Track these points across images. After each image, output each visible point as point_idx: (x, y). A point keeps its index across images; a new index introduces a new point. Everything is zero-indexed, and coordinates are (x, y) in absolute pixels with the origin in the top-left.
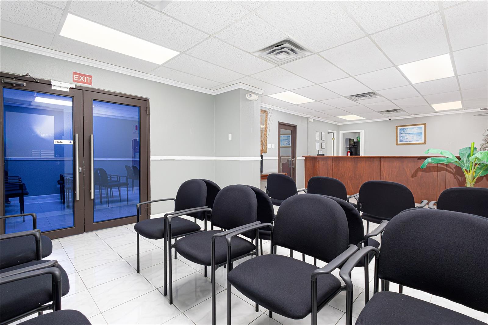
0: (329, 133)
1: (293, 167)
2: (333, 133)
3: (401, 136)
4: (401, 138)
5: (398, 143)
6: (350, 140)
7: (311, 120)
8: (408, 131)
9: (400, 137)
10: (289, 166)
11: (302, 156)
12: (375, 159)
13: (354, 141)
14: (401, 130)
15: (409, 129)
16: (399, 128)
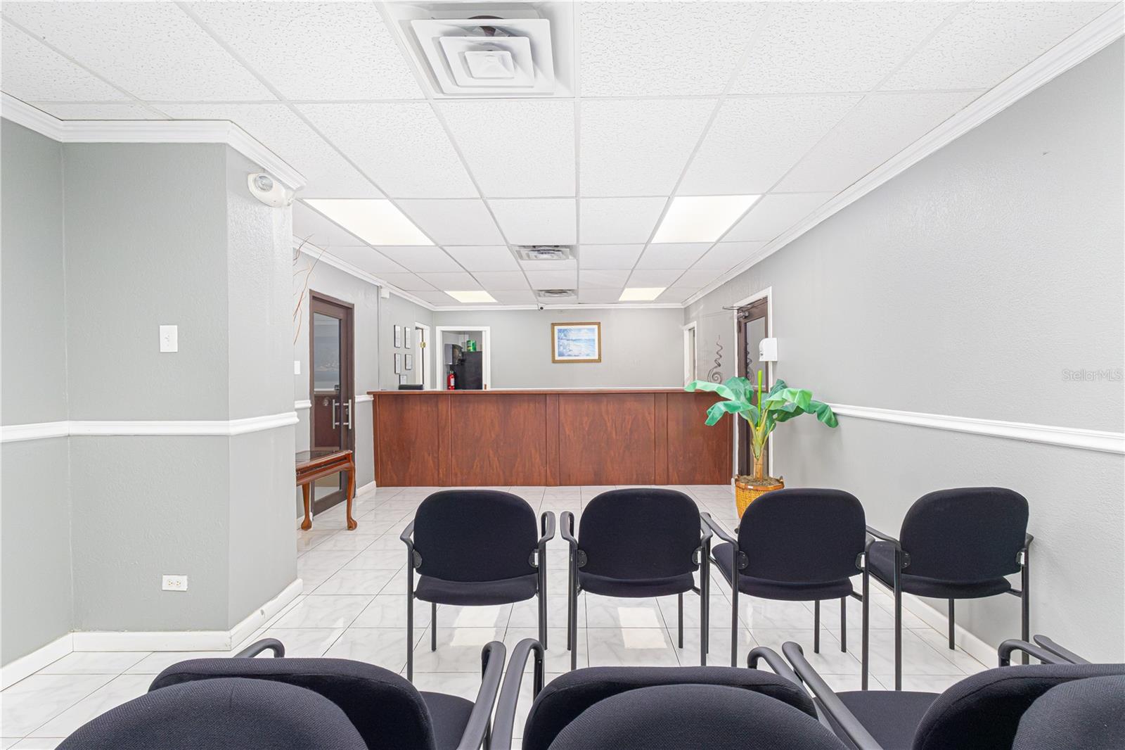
0: (417, 328)
1: (348, 426)
2: (422, 330)
3: (561, 343)
4: (562, 348)
5: (556, 359)
6: (454, 347)
7: (385, 293)
8: (572, 336)
9: (559, 346)
10: (335, 424)
11: (369, 393)
12: (548, 398)
13: (463, 350)
14: (560, 331)
15: (574, 332)
16: (556, 328)
